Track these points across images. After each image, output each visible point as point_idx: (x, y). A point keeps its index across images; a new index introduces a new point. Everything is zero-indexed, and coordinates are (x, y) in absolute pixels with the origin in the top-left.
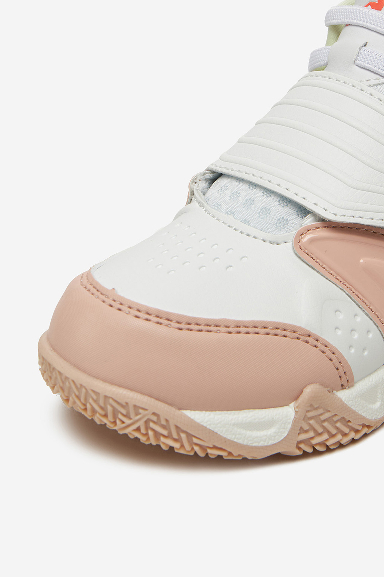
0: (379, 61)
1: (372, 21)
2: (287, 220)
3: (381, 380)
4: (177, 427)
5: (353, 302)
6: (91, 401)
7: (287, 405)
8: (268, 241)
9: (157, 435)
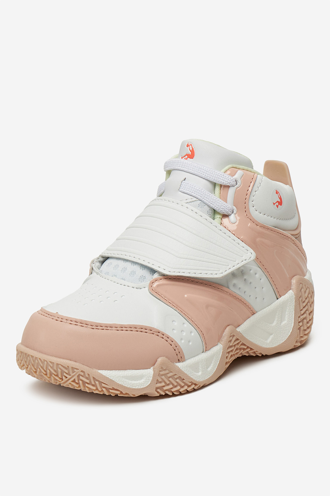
0: (192, 188)
1: (186, 167)
2: (145, 277)
3: (201, 360)
4: (94, 378)
5: (182, 317)
6: (49, 368)
7: (149, 369)
8: (135, 288)
9: (84, 383)
